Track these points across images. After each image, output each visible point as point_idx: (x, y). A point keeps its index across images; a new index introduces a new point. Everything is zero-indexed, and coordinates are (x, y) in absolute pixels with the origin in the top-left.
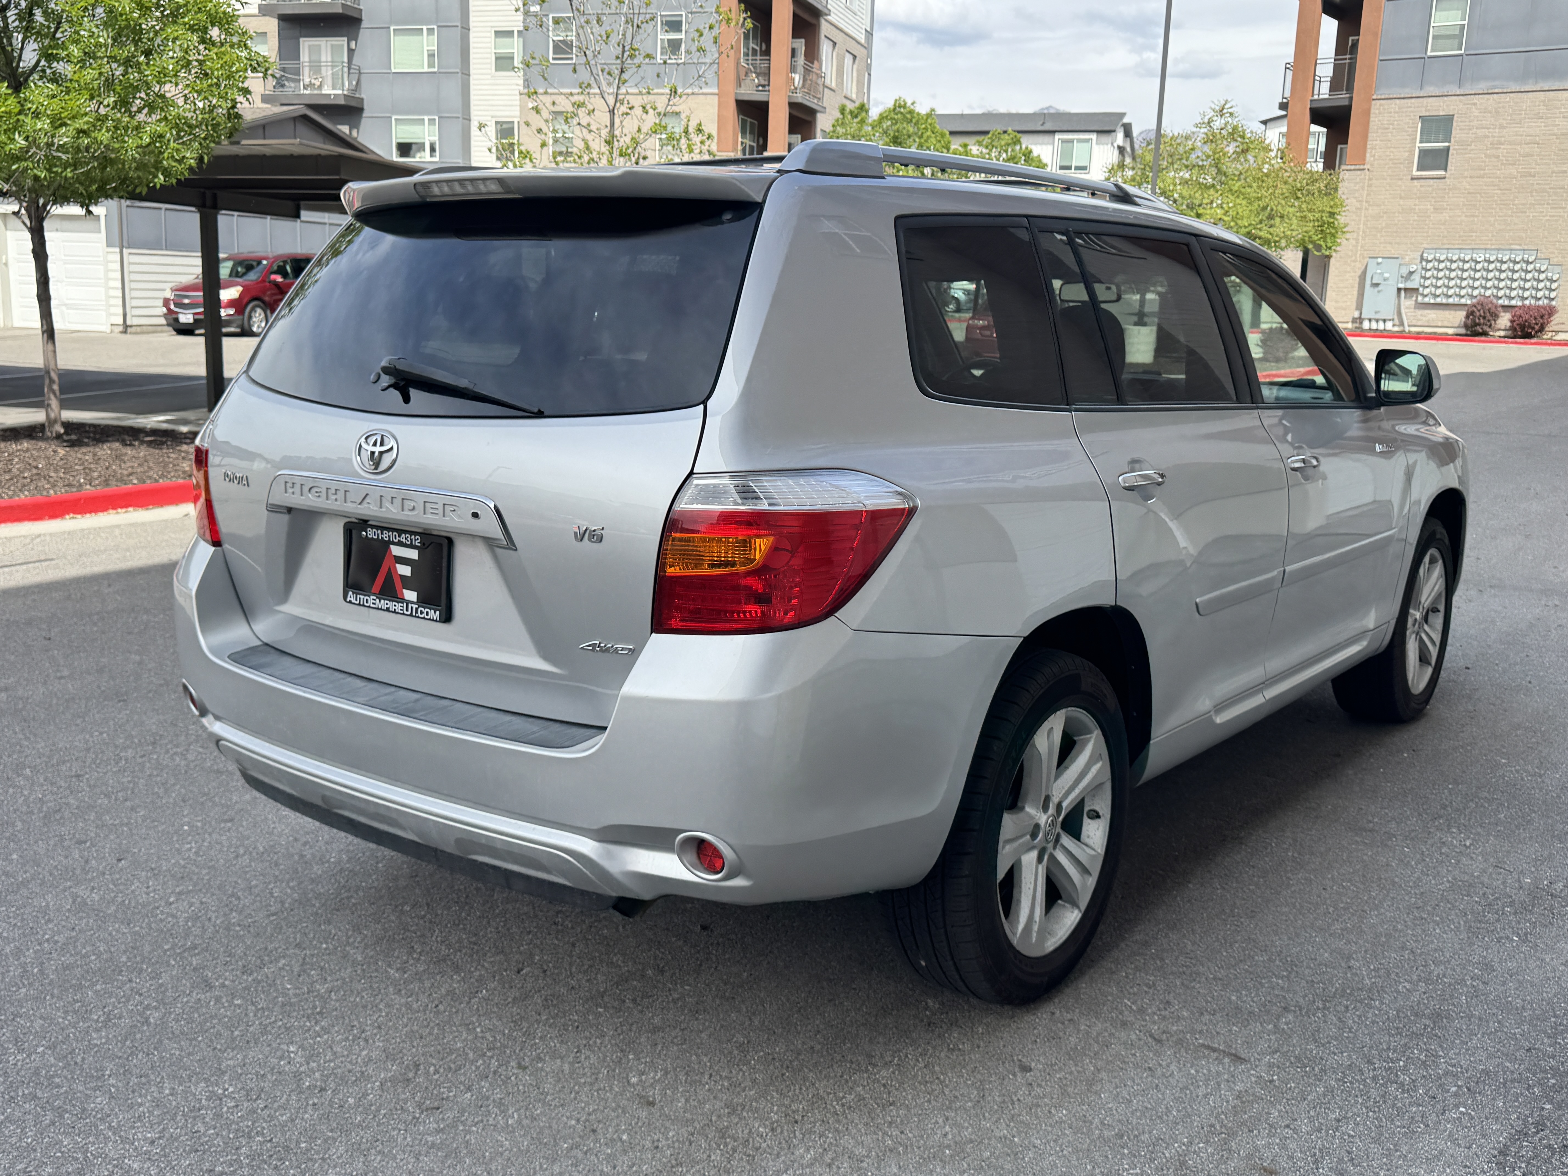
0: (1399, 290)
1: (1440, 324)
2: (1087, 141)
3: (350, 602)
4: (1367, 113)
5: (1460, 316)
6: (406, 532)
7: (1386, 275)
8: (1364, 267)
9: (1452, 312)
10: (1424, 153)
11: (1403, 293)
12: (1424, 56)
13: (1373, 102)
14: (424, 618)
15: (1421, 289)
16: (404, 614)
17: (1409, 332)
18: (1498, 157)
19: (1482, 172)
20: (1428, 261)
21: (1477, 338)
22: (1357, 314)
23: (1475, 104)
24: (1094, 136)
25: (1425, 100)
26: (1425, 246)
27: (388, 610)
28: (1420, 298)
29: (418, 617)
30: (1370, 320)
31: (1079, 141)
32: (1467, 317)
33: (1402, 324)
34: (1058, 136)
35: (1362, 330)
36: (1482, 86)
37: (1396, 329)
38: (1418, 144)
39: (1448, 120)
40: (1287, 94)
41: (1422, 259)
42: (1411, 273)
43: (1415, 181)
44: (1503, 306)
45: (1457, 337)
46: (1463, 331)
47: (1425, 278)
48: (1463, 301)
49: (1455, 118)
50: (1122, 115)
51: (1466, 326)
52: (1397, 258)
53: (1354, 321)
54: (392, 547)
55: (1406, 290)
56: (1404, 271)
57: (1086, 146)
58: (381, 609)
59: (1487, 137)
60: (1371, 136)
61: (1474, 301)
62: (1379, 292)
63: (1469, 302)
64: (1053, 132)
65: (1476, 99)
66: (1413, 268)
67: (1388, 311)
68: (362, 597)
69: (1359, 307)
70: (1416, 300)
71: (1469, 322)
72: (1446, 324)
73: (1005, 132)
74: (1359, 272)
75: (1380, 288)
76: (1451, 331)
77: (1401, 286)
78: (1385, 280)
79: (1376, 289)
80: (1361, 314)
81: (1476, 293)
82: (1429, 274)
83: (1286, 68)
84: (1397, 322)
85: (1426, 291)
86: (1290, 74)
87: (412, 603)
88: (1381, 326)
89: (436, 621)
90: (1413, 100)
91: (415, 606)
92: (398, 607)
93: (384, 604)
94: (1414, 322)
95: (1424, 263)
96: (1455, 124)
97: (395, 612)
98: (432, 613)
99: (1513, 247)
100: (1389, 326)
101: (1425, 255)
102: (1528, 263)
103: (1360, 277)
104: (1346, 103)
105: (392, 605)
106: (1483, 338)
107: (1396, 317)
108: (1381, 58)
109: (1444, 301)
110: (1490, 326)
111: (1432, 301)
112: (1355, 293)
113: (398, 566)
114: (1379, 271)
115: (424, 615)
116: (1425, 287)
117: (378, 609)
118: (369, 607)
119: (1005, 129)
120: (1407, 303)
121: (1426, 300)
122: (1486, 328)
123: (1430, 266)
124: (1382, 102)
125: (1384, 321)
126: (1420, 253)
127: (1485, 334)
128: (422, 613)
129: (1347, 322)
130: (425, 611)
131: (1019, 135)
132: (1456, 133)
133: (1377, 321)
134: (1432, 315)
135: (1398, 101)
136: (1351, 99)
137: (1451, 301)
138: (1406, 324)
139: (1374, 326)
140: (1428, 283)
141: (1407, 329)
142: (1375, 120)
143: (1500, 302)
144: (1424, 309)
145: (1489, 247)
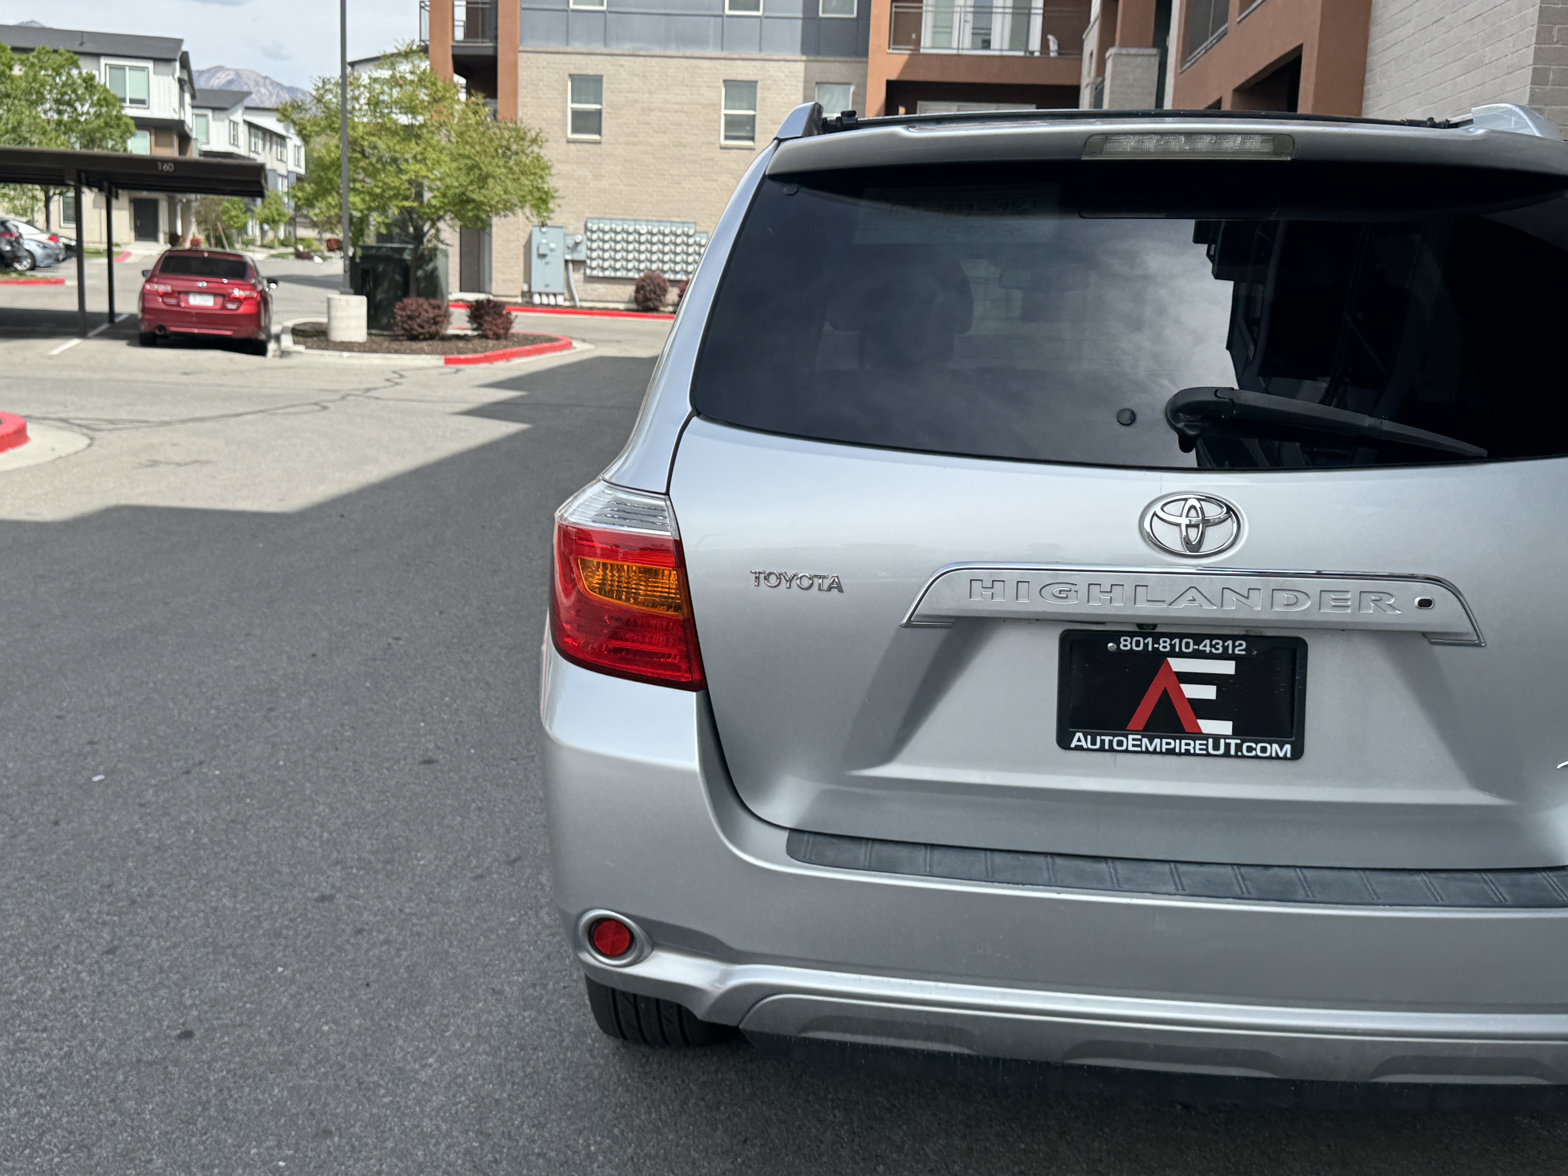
0: (566, 261)
1: (610, 298)
2: (143, 69)
3: (1079, 748)
4: (514, 66)
5: (629, 290)
6: (1212, 636)
7: (552, 245)
8: (527, 236)
9: (622, 287)
10: (576, 114)
11: (570, 266)
12: (565, 7)
13: (520, 55)
14: (1256, 757)
15: (588, 262)
16: (1209, 755)
17: (581, 307)
18: (649, 124)
19: (635, 139)
20: (592, 232)
21: (649, 314)
22: (525, 288)
23: (622, 66)
24: (150, 65)
25: (573, 57)
26: (588, 215)
27: (1171, 752)
28: (588, 271)
29: (1243, 757)
30: (540, 294)
31: (132, 68)
32: (637, 291)
33: (572, 298)
34: (103, 61)
35: (533, 305)
36: (627, 47)
37: (567, 304)
38: (570, 105)
39: (598, 80)
40: (426, 36)
41: (586, 229)
42: (577, 244)
43: (572, 145)
44: (670, 281)
45: (628, 312)
46: (633, 306)
47: (591, 250)
48: (631, 274)
49: (604, 79)
50: (180, 42)
51: (636, 300)
52: (561, 227)
53: (523, 294)
54: (1173, 660)
55: (574, 262)
56: (570, 243)
57: (142, 75)
58: (1157, 752)
59: (636, 101)
60: (522, 92)
61: (642, 275)
62: (547, 263)
63: (636, 276)
64: (97, 56)
65: (623, 60)
66: (579, 238)
67: (559, 286)
68: (1107, 739)
69: (528, 278)
70: (585, 273)
71: (640, 296)
72: (616, 298)
73: (55, 51)
74: (523, 242)
75: (548, 259)
76: (621, 306)
77: (568, 257)
78: (552, 250)
79: (544, 261)
80: (530, 287)
81: (642, 266)
82: (595, 246)
83: (421, 7)
84: (567, 296)
85: (594, 264)
86: (426, 15)
87: (1225, 737)
88: (552, 300)
89: (1285, 758)
90: (561, 56)
91: (1233, 742)
92: (1196, 746)
93: (1160, 744)
94: (585, 297)
95: (589, 234)
96: (605, 86)
97: (1191, 754)
98: (1274, 749)
99: (674, 219)
100: (560, 300)
101: (589, 225)
102: (688, 236)
103: (525, 247)
104: (490, 52)
105: (1179, 745)
106: (655, 314)
107: (566, 291)
108: (525, 6)
109: (613, 274)
110: (661, 301)
111: (601, 274)
112: (521, 264)
113: (1183, 687)
114: (544, 241)
115: (1255, 752)
116: (592, 259)
117: (1150, 752)
118: (1127, 751)
119: (55, 48)
120: (576, 277)
121: (595, 273)
122: (657, 303)
123: (595, 236)
124: (529, 55)
125: (555, 295)
126: (583, 223)
127: (655, 309)
129: (516, 296)
131: (76, 57)
132: (606, 95)
133: (547, 295)
134: (601, 289)
135: (545, 56)
136: (495, 48)
137: (619, 274)
138: (577, 298)
139: (545, 300)
140: (594, 255)
141: (578, 304)
142: (524, 74)
143: (667, 276)
144: (593, 282)
145: (650, 218)
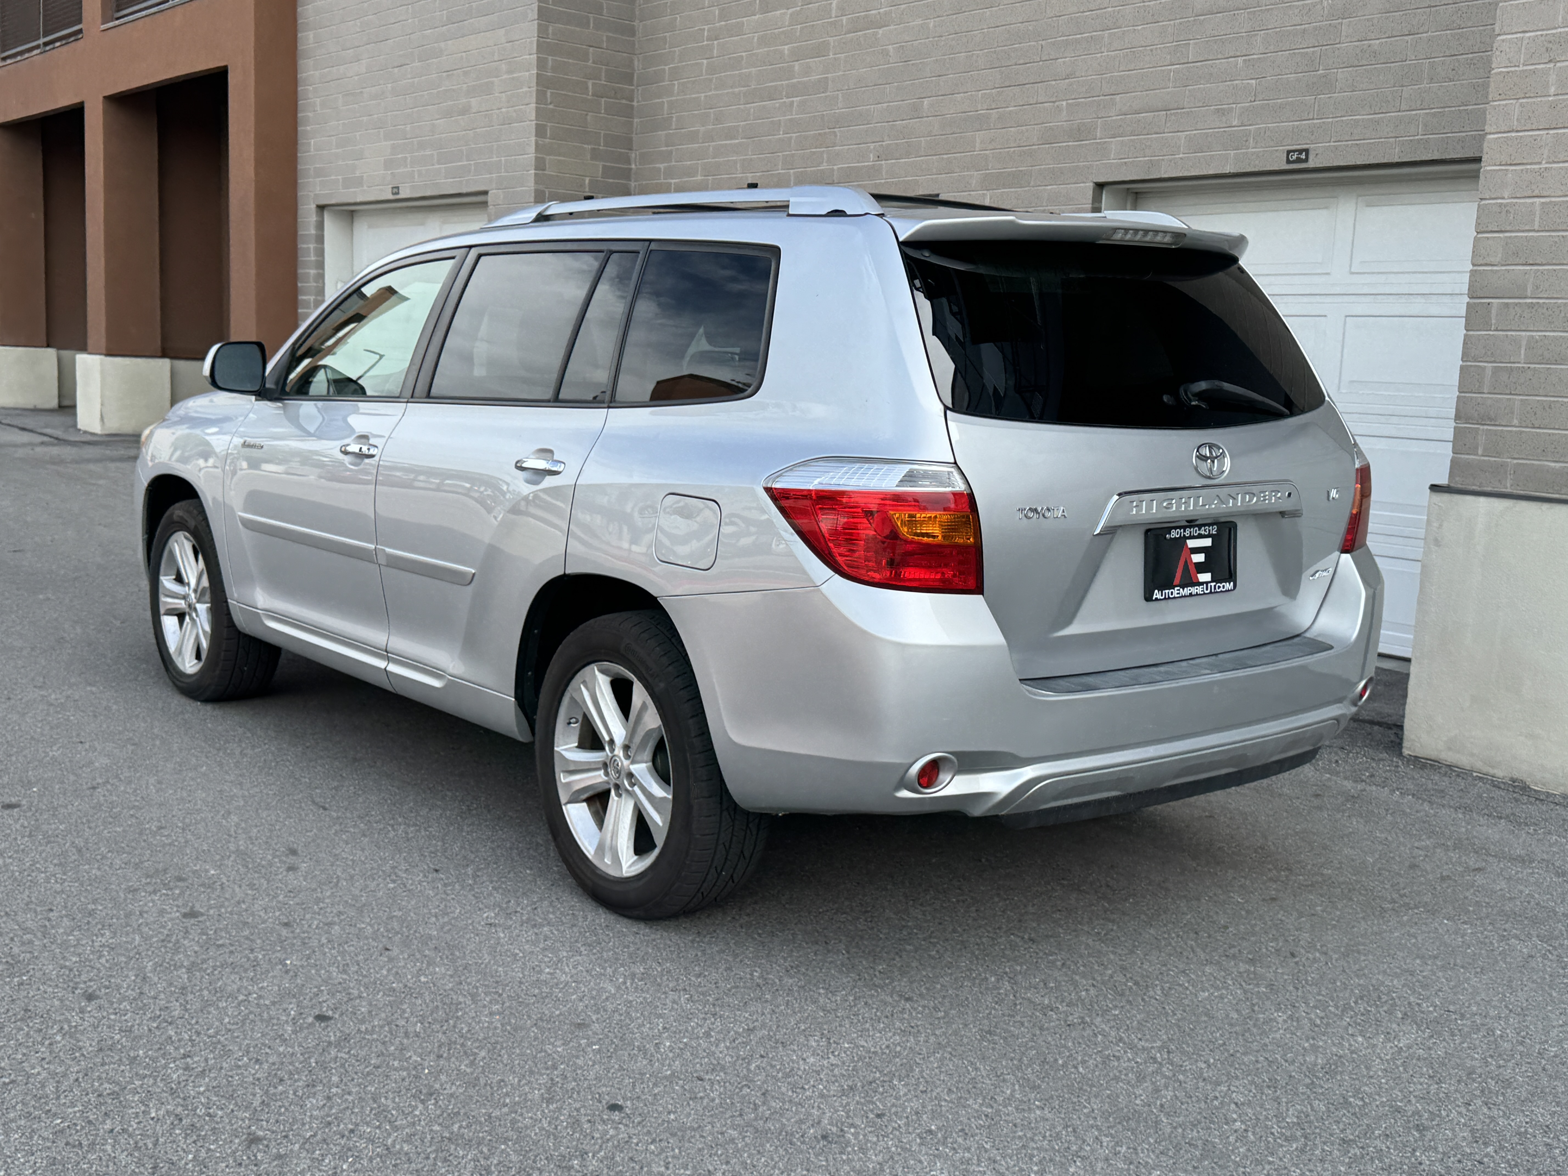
3: (1155, 600)
6: (1205, 525)
14: (1222, 591)
16: (1205, 594)
27: (1190, 595)
29: (1218, 592)
54: (1188, 541)
58: (1185, 596)
68: (1166, 592)
89: (1227, 591)
91: (1213, 584)
92: (1198, 590)
93: (1187, 591)
97: (1197, 594)
98: (1227, 586)
105: (1194, 590)
115: (1221, 589)
117: (1182, 597)
118: (1175, 598)
128: (1219, 587)
130: (1221, 585)
